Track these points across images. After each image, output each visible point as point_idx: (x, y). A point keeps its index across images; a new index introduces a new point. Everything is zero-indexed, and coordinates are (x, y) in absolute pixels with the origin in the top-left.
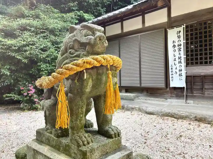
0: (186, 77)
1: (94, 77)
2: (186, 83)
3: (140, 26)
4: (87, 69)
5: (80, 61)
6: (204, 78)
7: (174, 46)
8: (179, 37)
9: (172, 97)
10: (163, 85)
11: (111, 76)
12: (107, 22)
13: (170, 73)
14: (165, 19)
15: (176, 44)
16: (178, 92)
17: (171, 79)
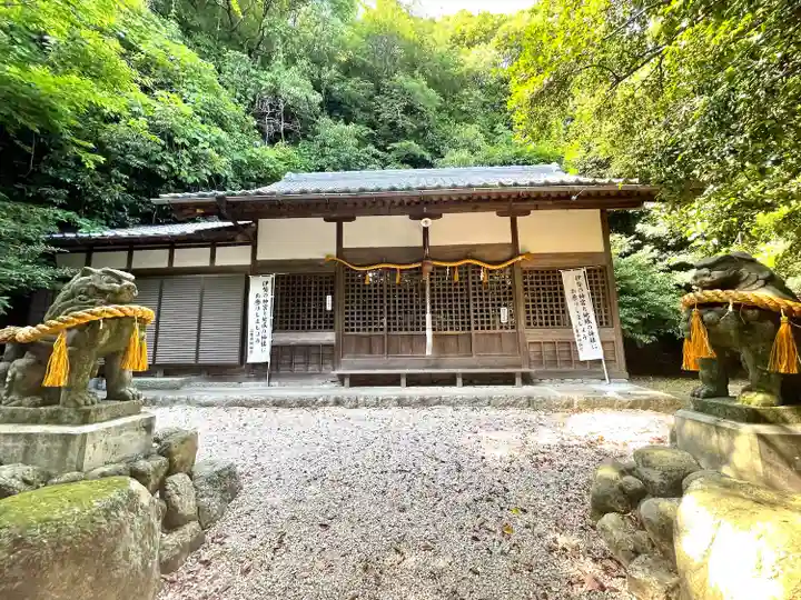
0: (272, 347)
1: (113, 329)
2: (271, 356)
3: (205, 263)
4: (104, 319)
5: (97, 309)
6: (293, 349)
7: (258, 302)
8: (265, 289)
9: (249, 379)
10: (235, 359)
11: (137, 328)
12: (139, 243)
13: (249, 341)
14: (247, 261)
15: (261, 299)
16: (258, 371)
17: (249, 350)
